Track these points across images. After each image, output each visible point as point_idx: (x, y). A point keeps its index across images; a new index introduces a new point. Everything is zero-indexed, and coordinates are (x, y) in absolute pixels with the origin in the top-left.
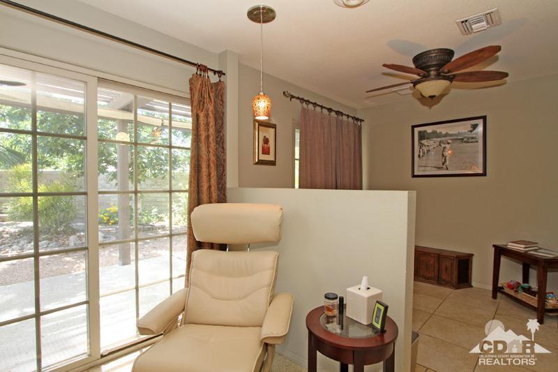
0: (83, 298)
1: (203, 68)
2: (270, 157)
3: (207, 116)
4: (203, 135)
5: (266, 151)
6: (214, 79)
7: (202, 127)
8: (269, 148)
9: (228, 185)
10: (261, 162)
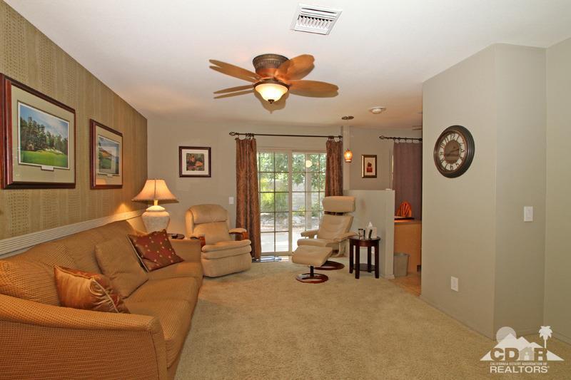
0: (287, 229)
1: (332, 137)
2: (373, 173)
3: (333, 159)
4: (331, 167)
5: (370, 170)
6: (337, 140)
7: (331, 164)
8: (371, 169)
9: (344, 189)
10: (365, 177)
